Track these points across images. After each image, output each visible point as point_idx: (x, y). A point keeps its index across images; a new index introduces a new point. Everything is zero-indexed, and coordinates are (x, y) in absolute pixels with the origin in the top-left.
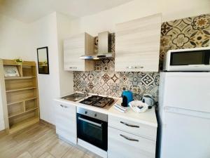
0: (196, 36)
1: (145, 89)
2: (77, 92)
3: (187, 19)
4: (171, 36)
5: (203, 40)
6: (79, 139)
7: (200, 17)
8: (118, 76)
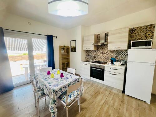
0: (148, 34)
1: (122, 58)
2: (87, 60)
3: (143, 26)
4: (136, 34)
5: (150, 35)
6: (91, 77)
7: (149, 25)
8: (109, 52)
